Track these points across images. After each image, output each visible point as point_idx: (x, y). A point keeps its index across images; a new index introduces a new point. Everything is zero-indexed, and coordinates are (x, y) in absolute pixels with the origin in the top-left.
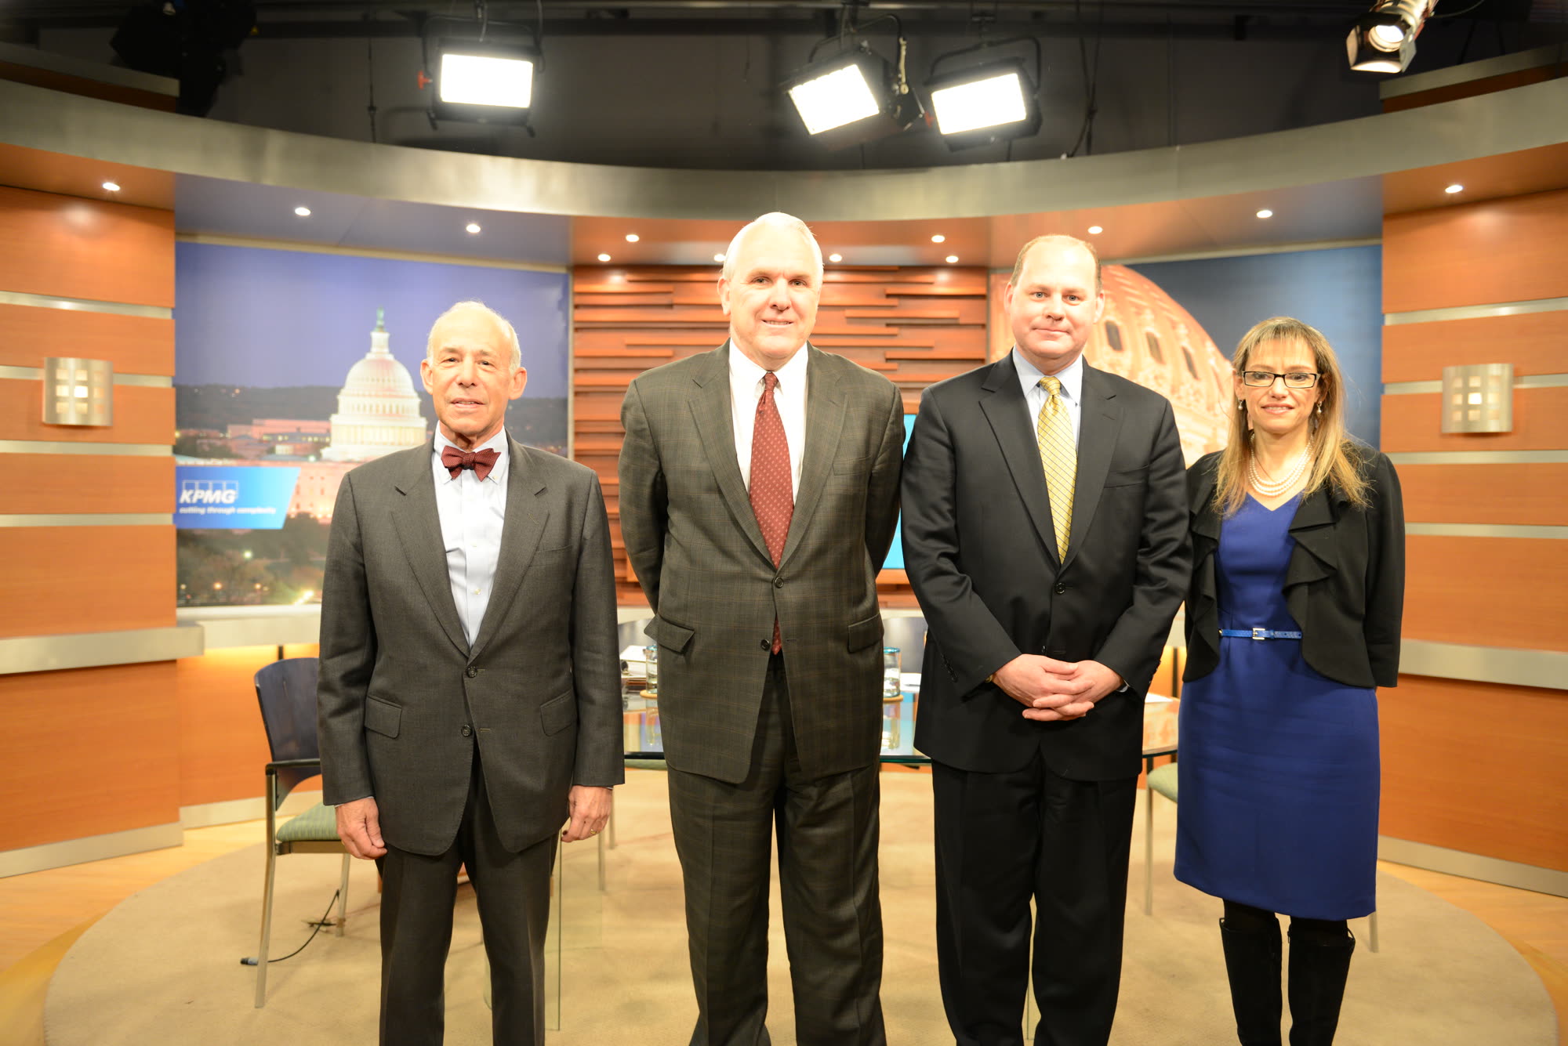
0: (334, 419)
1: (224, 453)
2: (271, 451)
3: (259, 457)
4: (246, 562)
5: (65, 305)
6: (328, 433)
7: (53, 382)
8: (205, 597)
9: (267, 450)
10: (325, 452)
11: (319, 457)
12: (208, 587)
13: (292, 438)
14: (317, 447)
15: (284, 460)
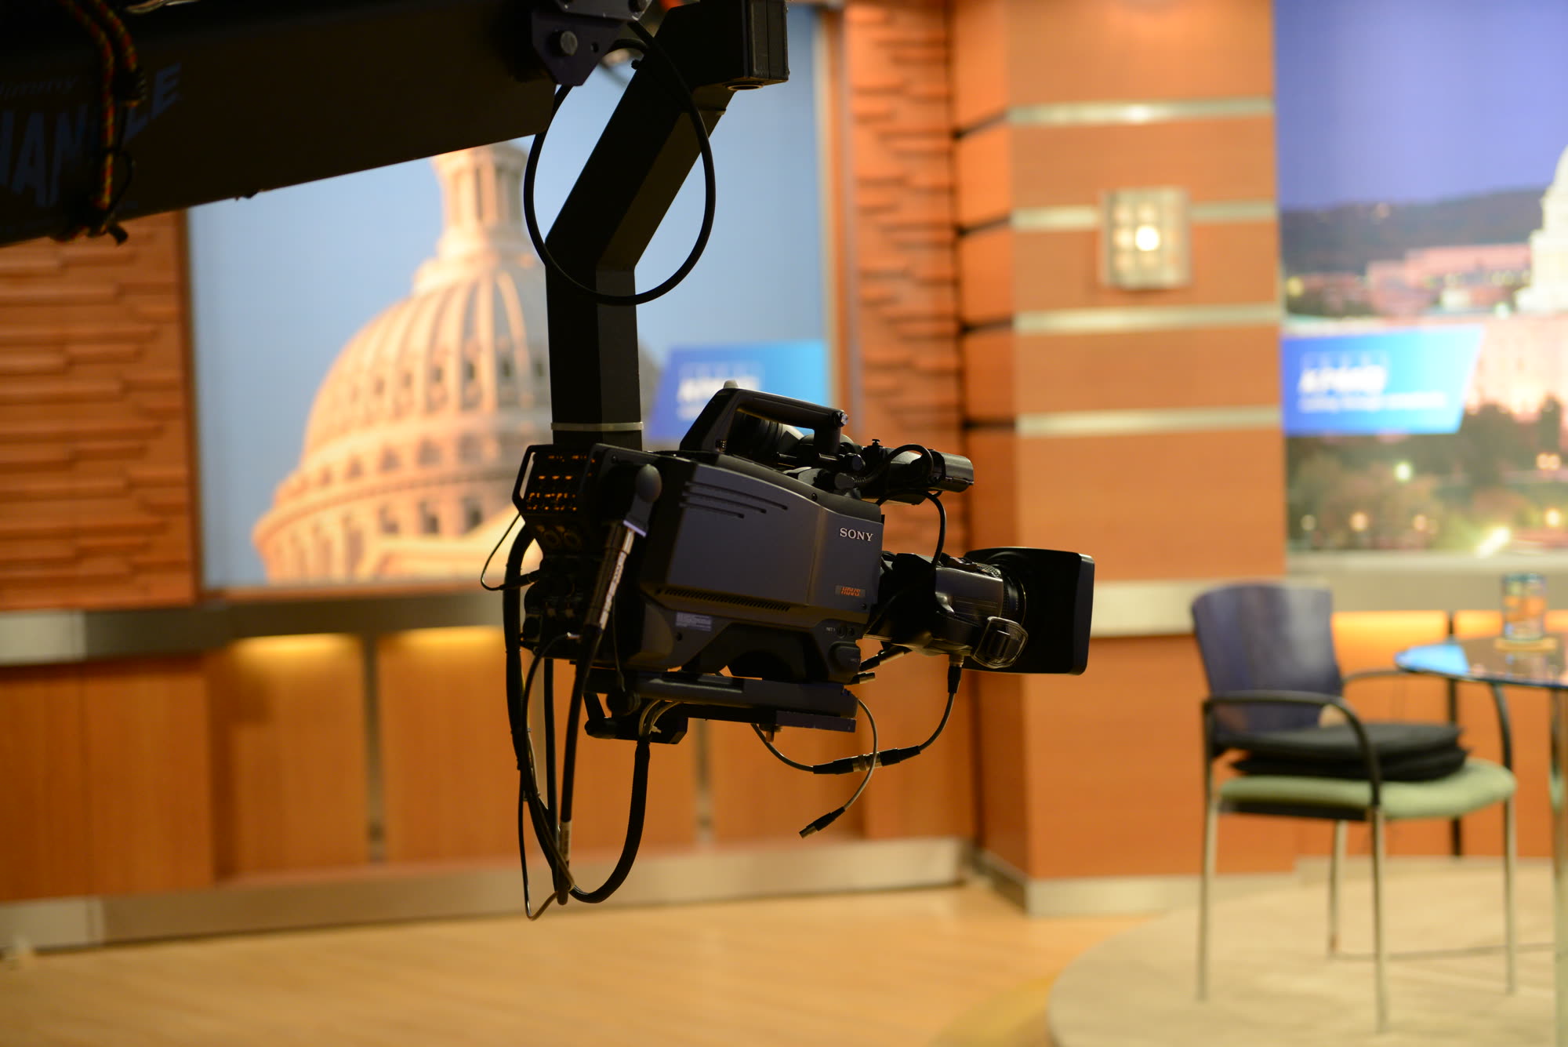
0: (1540, 242)
1: (1361, 309)
2: (1435, 301)
3: (1418, 313)
4: (1398, 486)
5: (1138, 114)
6: (1528, 265)
7: (1113, 225)
8: (1339, 538)
9: (1430, 300)
10: (1524, 298)
11: (1513, 305)
12: (1343, 521)
13: (1469, 279)
14: (1509, 293)
15: (1458, 316)
